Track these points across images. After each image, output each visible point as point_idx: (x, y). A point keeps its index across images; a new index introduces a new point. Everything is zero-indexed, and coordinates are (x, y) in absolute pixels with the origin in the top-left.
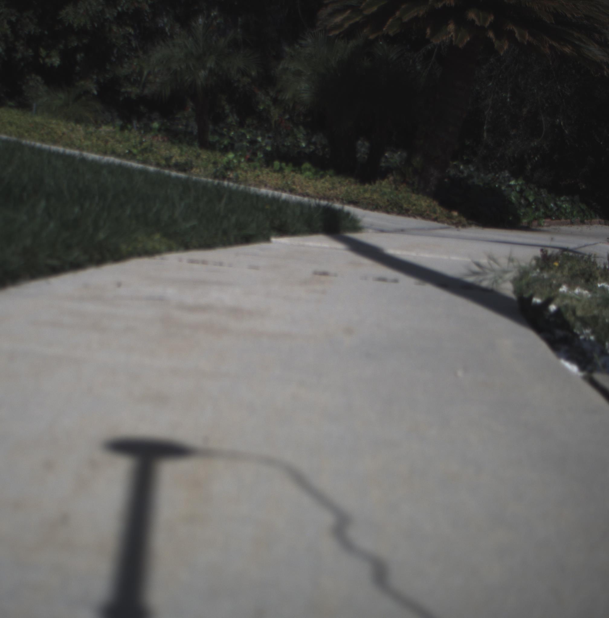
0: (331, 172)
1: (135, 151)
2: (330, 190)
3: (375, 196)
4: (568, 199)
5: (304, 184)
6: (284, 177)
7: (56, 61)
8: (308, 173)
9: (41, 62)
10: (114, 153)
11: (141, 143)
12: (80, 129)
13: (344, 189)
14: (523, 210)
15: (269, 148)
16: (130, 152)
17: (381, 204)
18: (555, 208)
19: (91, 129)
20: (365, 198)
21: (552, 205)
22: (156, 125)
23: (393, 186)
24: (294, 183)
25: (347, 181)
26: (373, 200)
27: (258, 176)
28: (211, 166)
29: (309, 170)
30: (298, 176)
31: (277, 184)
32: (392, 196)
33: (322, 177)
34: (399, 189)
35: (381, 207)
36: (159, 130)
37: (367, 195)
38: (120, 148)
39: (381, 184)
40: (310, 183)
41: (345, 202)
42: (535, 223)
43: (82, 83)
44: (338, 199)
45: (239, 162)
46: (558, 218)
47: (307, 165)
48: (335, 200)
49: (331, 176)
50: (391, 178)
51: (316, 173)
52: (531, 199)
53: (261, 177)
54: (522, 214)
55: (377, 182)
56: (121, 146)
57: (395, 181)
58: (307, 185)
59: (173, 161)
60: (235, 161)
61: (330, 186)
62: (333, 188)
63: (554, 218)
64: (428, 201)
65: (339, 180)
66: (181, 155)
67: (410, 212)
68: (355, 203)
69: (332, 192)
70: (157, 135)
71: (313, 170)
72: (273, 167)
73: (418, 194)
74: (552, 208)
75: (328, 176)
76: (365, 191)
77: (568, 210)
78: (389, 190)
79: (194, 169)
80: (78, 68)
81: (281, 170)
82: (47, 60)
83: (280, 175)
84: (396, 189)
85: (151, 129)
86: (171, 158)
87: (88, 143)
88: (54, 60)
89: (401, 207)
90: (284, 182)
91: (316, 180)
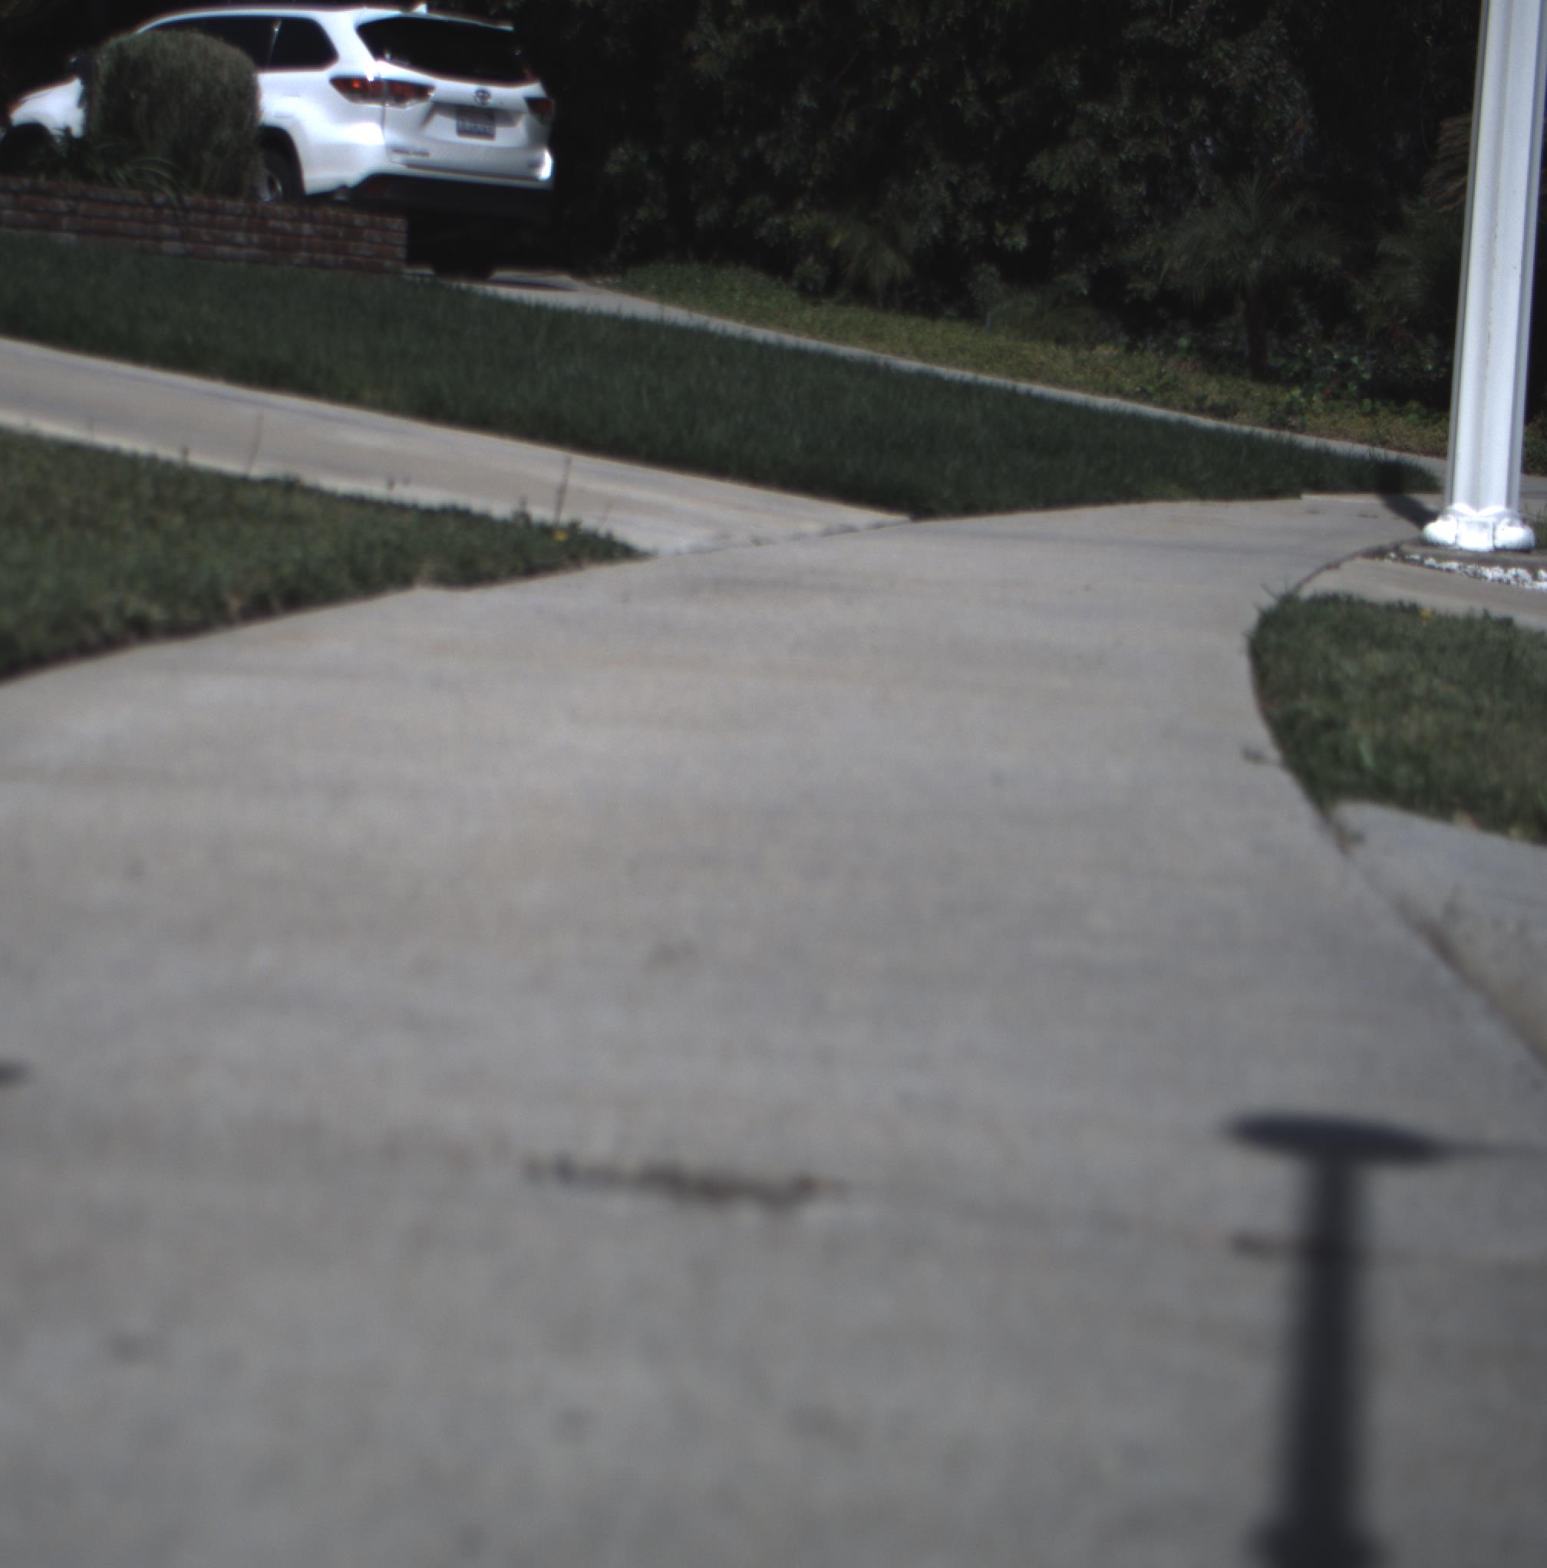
1: (1150, 389)
5: (1405, 431)
7: (1021, 241)
8: (1413, 416)
9: (997, 244)
10: (1120, 392)
11: (1160, 376)
12: (1066, 353)
15: (1367, 376)
16: (1143, 391)
19: (1084, 354)
22: (1183, 342)
24: (1388, 431)
27: (1336, 421)
28: (1266, 407)
30: (1400, 421)
33: (1435, 421)
36: (1189, 350)
38: (1128, 384)
40: (1414, 432)
43: (1064, 277)
45: (1310, 402)
47: (1413, 404)
51: (1427, 414)
53: (1339, 425)
56: (1129, 380)
59: (1208, 403)
60: (1302, 400)
66: (1221, 393)
70: (1185, 359)
72: (1362, 407)
79: (1237, 414)
80: (1056, 253)
81: (1374, 412)
82: (1007, 241)
83: (1369, 420)
85: (1176, 350)
86: (1204, 398)
87: (1079, 377)
88: (1016, 240)
90: (1375, 429)
91: (1426, 426)
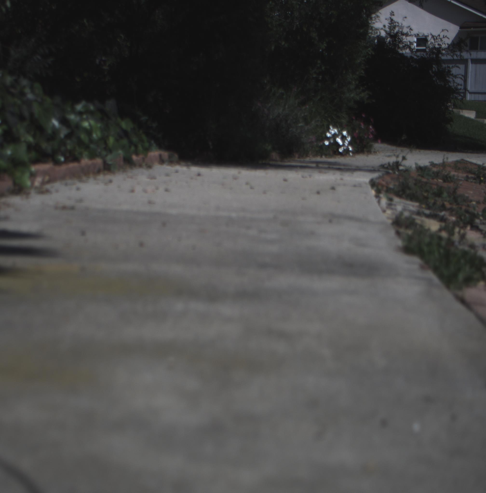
18: (63, 132)
46: (73, 157)
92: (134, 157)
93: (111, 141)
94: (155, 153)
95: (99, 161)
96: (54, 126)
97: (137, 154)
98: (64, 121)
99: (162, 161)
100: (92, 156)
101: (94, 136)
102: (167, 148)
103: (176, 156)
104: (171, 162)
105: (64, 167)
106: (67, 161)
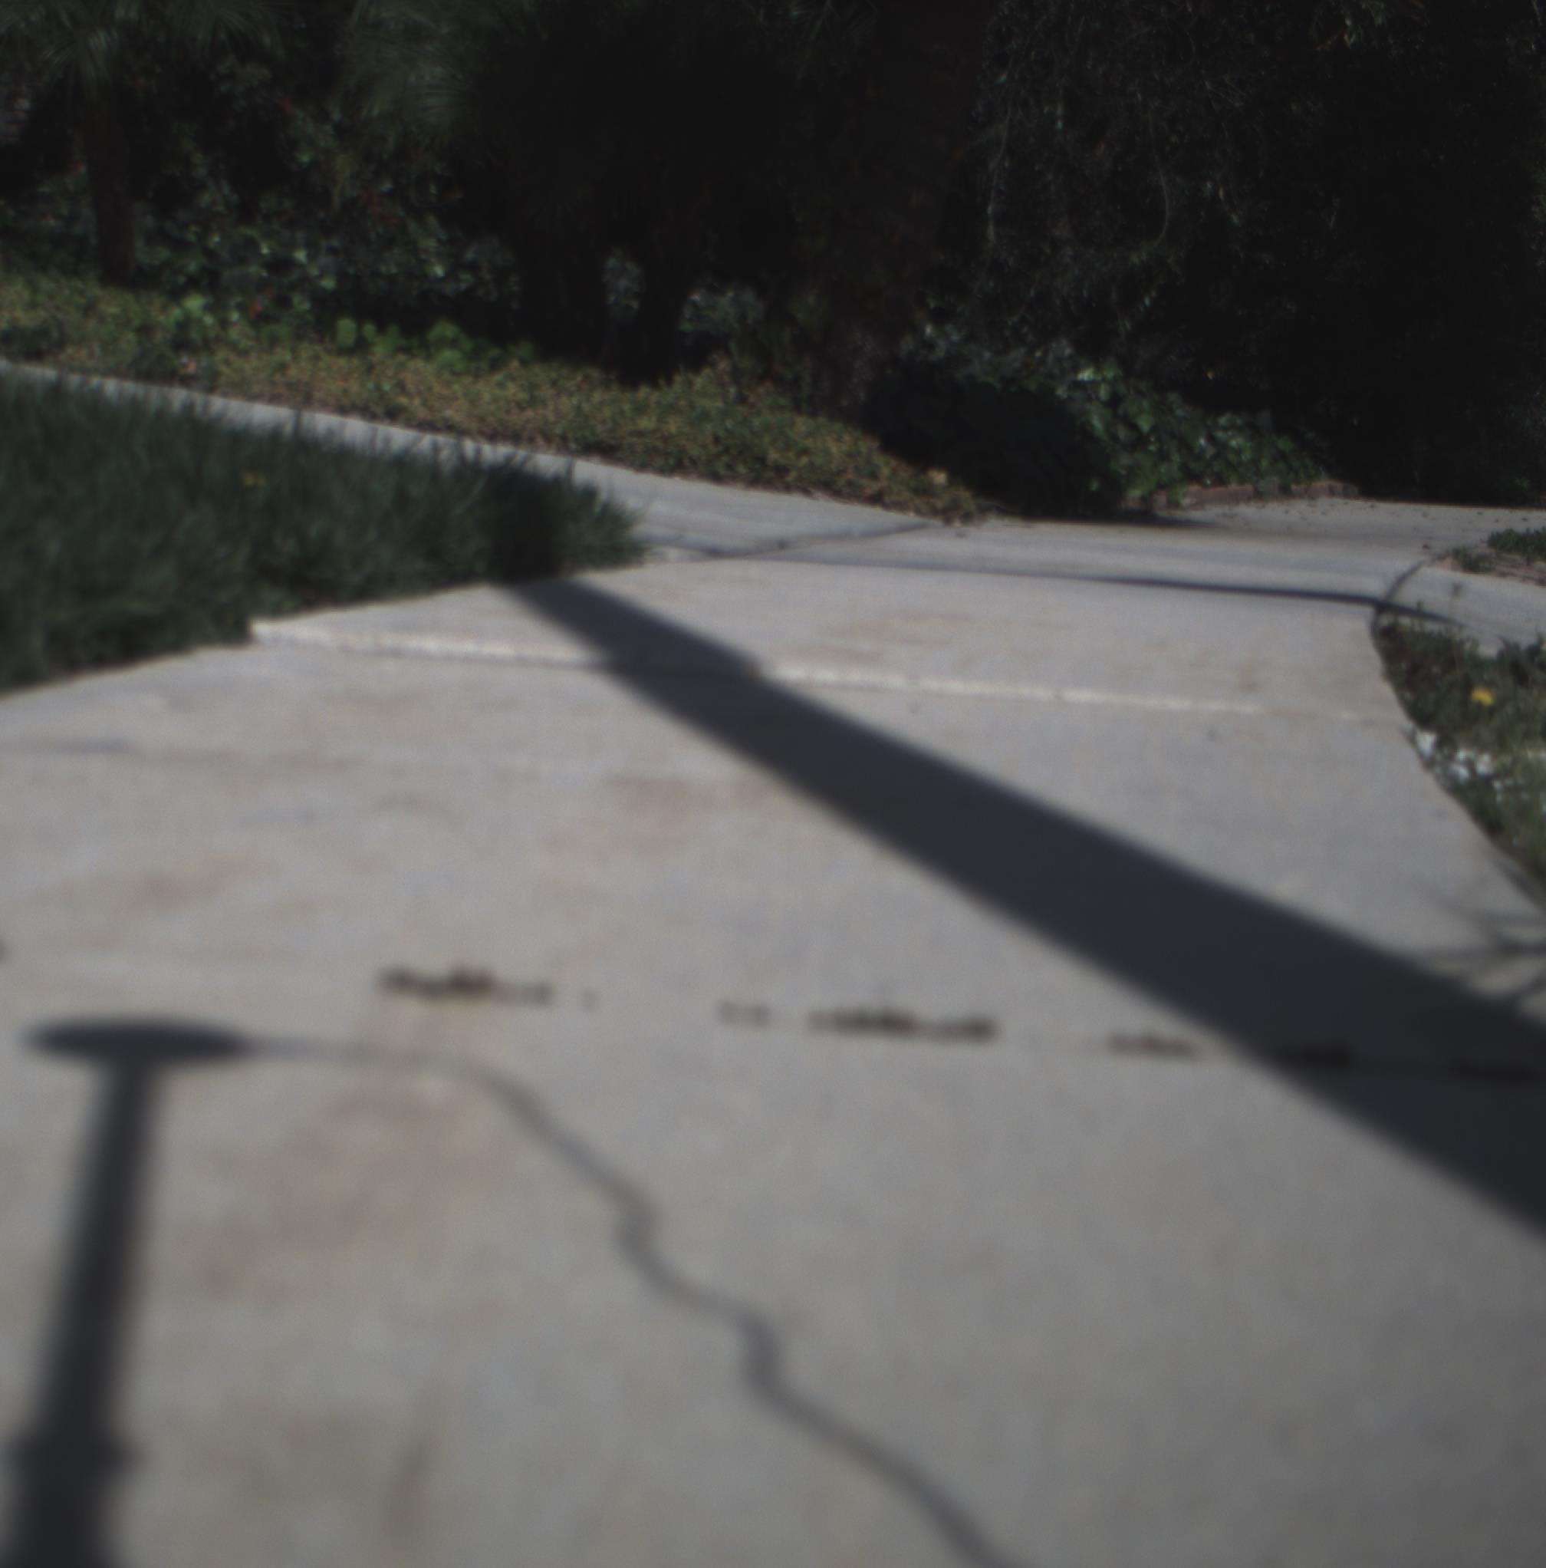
0: (526, 349)
2: (521, 407)
3: (673, 426)
4: (1239, 421)
5: (437, 388)
6: (370, 369)
8: (448, 355)
13: (567, 403)
14: (1125, 460)
15: (328, 284)
17: (695, 451)
18: (1210, 451)
20: (640, 434)
21: (1202, 442)
23: (732, 391)
24: (401, 387)
25: (579, 378)
26: (666, 439)
27: (283, 367)
28: (129, 337)
29: (453, 344)
30: (418, 364)
31: (345, 392)
32: (729, 424)
33: (495, 366)
34: (752, 399)
35: (694, 462)
37: (646, 423)
39: (690, 384)
40: (456, 387)
41: (573, 446)
42: (1161, 499)
44: (548, 439)
45: (224, 323)
46: (1221, 480)
47: (445, 329)
48: (540, 441)
49: (524, 363)
50: (723, 365)
51: (475, 355)
52: (1145, 424)
53: (293, 372)
54: (1124, 472)
55: (678, 379)
57: (736, 374)
58: (446, 392)
60: (209, 320)
61: (523, 396)
62: (533, 402)
63: (1209, 482)
64: (847, 438)
65: (554, 375)
66: (31, 305)
67: (791, 477)
68: (606, 451)
69: (529, 413)
71: (467, 345)
72: (334, 336)
73: (813, 414)
74: (1203, 451)
75: (515, 364)
76: (640, 409)
77: (1246, 456)
78: (720, 404)
79: (70, 350)
81: (361, 346)
83: (355, 362)
84: (742, 399)
89: (762, 460)
90: (370, 385)
91: (477, 376)
92: (1294, 487)
93: (1264, 463)
94: (1324, 483)
95: (1249, 487)
96: (1200, 446)
97: (1298, 482)
98: (1211, 439)
99: (1332, 493)
100: (1242, 481)
101: (1243, 457)
102: (1342, 477)
103: (1355, 489)
104: (1346, 495)
105: (1211, 492)
106: (1215, 484)
